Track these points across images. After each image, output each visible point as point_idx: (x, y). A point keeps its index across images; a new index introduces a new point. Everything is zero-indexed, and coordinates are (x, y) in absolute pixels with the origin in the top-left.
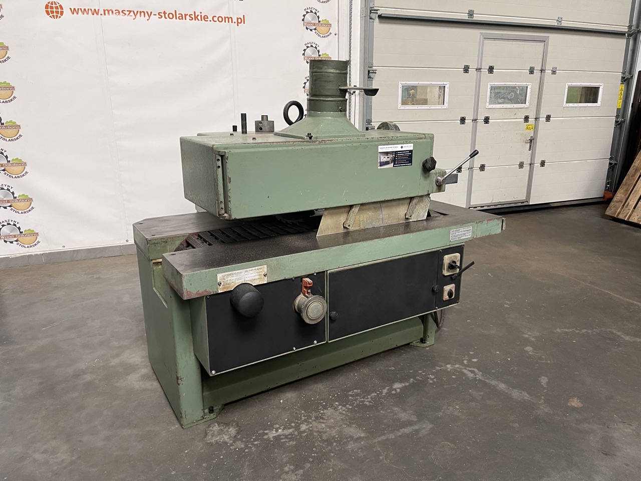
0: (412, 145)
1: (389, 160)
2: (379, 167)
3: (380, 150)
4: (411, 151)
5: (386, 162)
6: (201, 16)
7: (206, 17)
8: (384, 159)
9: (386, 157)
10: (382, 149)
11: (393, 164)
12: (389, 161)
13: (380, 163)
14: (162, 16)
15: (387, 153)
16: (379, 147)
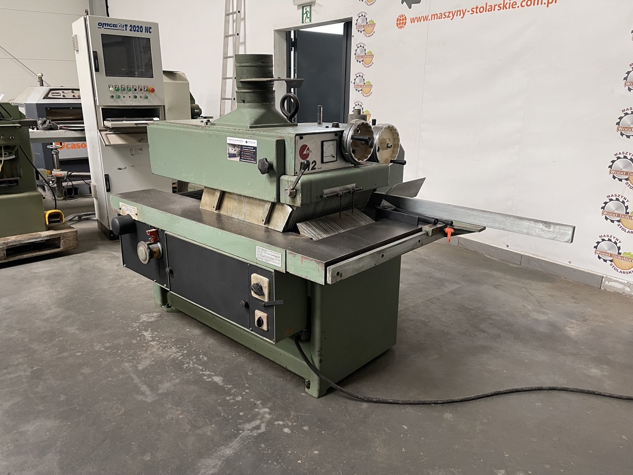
0: (256, 141)
1: (235, 152)
2: (228, 158)
3: (228, 142)
4: (255, 148)
5: (234, 154)
6: (510, 3)
7: (514, 4)
8: (232, 151)
9: (234, 149)
10: (231, 140)
11: (239, 158)
12: (236, 154)
13: (229, 154)
14: (474, 12)
15: (234, 146)
16: (228, 138)
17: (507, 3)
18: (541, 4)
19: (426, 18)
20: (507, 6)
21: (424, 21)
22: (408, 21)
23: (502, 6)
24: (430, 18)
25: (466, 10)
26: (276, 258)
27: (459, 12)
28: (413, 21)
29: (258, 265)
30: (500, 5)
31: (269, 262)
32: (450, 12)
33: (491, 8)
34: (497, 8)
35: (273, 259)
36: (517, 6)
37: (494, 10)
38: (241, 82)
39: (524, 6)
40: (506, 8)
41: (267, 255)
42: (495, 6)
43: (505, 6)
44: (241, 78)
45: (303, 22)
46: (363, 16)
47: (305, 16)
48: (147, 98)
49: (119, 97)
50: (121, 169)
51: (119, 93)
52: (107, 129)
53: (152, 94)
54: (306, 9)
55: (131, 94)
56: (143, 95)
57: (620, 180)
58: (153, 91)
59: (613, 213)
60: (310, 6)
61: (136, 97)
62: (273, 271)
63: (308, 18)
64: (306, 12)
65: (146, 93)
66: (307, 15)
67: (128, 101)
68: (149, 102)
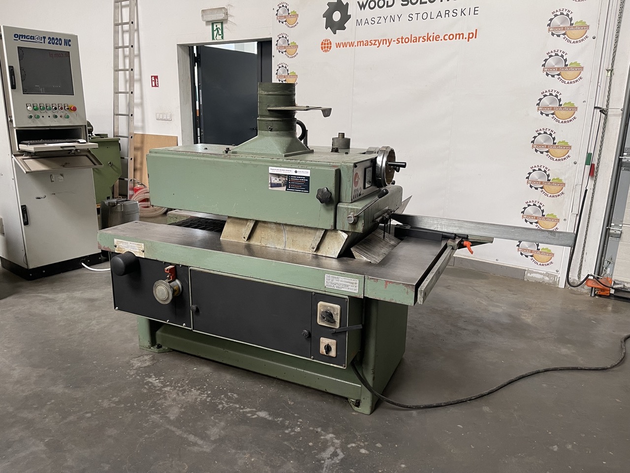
0: (309, 171)
1: (280, 182)
2: (270, 188)
3: (270, 171)
4: (308, 178)
5: (277, 184)
6: (433, 36)
8: (275, 180)
9: (278, 179)
10: (272, 170)
11: (285, 188)
12: (280, 184)
13: (271, 183)
14: (399, 42)
15: (278, 175)
16: (270, 168)
17: (430, 36)
18: (463, 38)
19: (352, 44)
20: (431, 38)
21: (350, 46)
22: (333, 46)
23: (426, 38)
24: (356, 44)
25: (392, 39)
26: (352, 285)
27: (385, 41)
28: (338, 45)
29: (327, 293)
30: (424, 38)
31: (343, 289)
32: (376, 41)
33: (416, 39)
34: (421, 39)
35: (348, 286)
36: (440, 39)
37: (419, 41)
38: (269, 110)
39: (447, 40)
40: (430, 41)
41: (340, 282)
42: (419, 38)
43: (429, 39)
44: (268, 106)
45: (213, 39)
46: (284, 37)
47: (215, 33)
48: (68, 117)
49: (38, 117)
50: (39, 198)
51: (38, 113)
52: (23, 153)
53: (73, 113)
54: (216, 26)
55: (50, 113)
56: (63, 114)
57: (536, 189)
58: (75, 109)
59: (531, 216)
60: (222, 23)
61: (56, 117)
62: (347, 297)
63: (219, 35)
64: (217, 29)
65: (66, 112)
66: (218, 32)
67: (47, 121)
68: (70, 122)
